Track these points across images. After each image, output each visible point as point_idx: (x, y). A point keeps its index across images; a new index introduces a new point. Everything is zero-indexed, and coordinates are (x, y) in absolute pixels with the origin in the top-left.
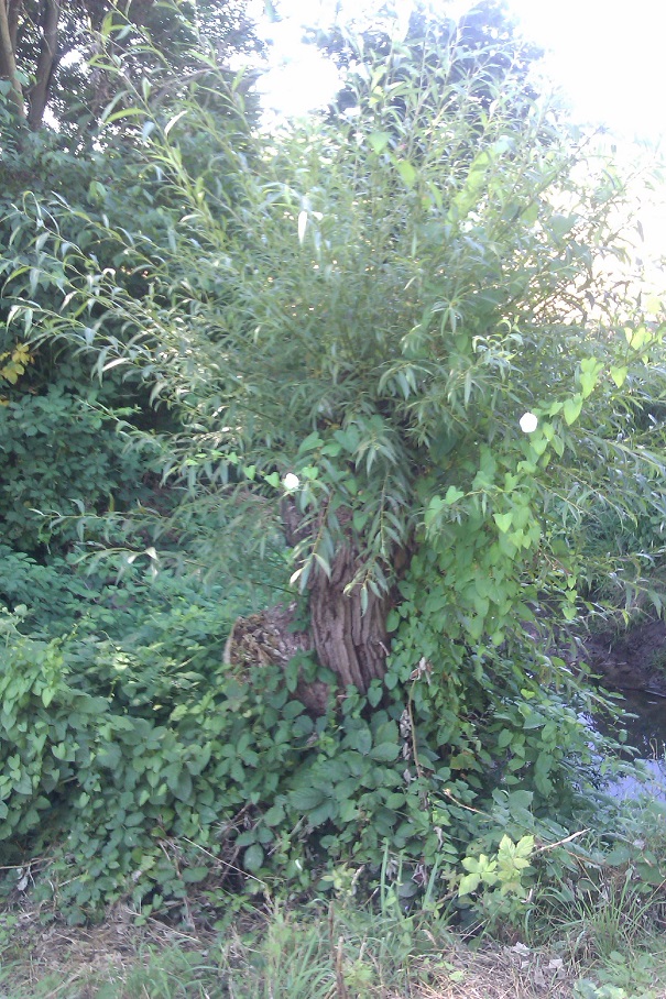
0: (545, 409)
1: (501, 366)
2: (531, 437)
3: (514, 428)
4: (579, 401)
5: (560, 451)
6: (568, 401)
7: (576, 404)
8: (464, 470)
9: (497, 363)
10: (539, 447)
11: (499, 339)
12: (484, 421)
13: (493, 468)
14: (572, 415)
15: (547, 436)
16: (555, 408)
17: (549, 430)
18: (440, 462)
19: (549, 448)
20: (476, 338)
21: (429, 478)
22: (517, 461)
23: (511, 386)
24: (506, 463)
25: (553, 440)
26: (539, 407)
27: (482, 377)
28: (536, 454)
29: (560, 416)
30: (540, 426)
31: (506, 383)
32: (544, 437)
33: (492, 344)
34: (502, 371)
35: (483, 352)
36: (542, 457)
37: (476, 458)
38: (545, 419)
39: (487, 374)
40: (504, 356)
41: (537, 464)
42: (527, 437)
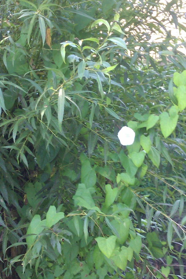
0: (140, 122)
1: (100, 80)
2: (129, 150)
3: (112, 141)
4: (174, 113)
5: (156, 162)
6: (164, 114)
7: (172, 117)
8: (66, 178)
9: (93, 76)
10: (137, 159)
11: (95, 46)
12: (84, 130)
13: (93, 180)
14: (168, 128)
15: (144, 147)
16: (151, 121)
17: (146, 143)
18: (46, 168)
19: (147, 159)
20: (65, 44)
21: (37, 183)
22: (117, 172)
23: (108, 101)
24: (106, 175)
25: (150, 152)
26: (135, 120)
27: (79, 92)
28: (135, 166)
29: (156, 128)
30: (137, 139)
31: (105, 99)
32: (141, 149)
33: (87, 52)
34: (100, 87)
35: (77, 64)
36: (140, 169)
37: (77, 167)
38: (141, 132)
39: (84, 89)
40: (102, 68)
41: (136, 176)
42: (125, 150)
